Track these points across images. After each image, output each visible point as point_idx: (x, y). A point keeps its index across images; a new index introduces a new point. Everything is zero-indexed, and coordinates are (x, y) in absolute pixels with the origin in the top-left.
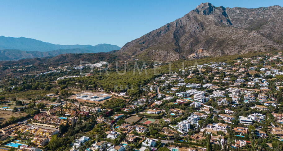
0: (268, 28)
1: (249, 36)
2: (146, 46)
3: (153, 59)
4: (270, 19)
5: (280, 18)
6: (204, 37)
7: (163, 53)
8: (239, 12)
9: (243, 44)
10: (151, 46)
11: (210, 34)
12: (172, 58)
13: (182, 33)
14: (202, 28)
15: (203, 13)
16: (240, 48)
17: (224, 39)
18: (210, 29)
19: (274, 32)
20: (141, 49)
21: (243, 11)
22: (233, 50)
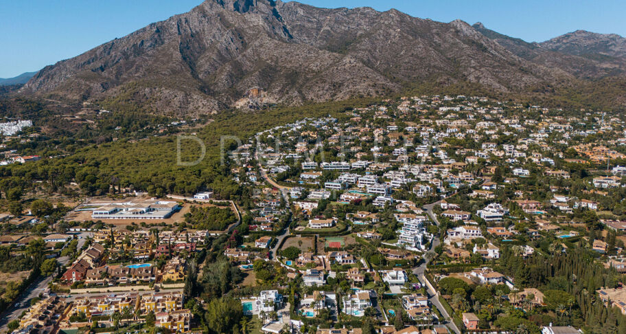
0: (363, 50)
1: (344, 65)
2: (113, 78)
3: (152, 111)
4: (360, 32)
5: (381, 31)
6: (252, 62)
7: (176, 96)
8: (302, 14)
9: (336, 80)
10: (124, 76)
11: (264, 57)
12: (200, 109)
13: (198, 50)
14: (242, 42)
15: (232, 7)
16: (332, 88)
17: (297, 68)
18: (261, 46)
19: (374, 57)
20: (102, 85)
21: (310, 11)
22: (321, 93)
